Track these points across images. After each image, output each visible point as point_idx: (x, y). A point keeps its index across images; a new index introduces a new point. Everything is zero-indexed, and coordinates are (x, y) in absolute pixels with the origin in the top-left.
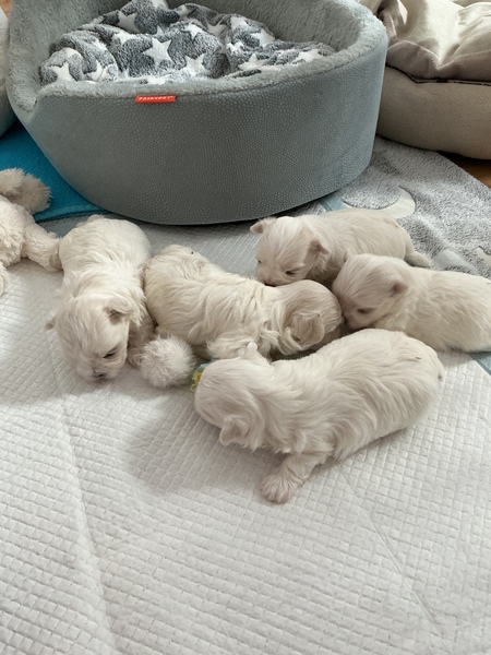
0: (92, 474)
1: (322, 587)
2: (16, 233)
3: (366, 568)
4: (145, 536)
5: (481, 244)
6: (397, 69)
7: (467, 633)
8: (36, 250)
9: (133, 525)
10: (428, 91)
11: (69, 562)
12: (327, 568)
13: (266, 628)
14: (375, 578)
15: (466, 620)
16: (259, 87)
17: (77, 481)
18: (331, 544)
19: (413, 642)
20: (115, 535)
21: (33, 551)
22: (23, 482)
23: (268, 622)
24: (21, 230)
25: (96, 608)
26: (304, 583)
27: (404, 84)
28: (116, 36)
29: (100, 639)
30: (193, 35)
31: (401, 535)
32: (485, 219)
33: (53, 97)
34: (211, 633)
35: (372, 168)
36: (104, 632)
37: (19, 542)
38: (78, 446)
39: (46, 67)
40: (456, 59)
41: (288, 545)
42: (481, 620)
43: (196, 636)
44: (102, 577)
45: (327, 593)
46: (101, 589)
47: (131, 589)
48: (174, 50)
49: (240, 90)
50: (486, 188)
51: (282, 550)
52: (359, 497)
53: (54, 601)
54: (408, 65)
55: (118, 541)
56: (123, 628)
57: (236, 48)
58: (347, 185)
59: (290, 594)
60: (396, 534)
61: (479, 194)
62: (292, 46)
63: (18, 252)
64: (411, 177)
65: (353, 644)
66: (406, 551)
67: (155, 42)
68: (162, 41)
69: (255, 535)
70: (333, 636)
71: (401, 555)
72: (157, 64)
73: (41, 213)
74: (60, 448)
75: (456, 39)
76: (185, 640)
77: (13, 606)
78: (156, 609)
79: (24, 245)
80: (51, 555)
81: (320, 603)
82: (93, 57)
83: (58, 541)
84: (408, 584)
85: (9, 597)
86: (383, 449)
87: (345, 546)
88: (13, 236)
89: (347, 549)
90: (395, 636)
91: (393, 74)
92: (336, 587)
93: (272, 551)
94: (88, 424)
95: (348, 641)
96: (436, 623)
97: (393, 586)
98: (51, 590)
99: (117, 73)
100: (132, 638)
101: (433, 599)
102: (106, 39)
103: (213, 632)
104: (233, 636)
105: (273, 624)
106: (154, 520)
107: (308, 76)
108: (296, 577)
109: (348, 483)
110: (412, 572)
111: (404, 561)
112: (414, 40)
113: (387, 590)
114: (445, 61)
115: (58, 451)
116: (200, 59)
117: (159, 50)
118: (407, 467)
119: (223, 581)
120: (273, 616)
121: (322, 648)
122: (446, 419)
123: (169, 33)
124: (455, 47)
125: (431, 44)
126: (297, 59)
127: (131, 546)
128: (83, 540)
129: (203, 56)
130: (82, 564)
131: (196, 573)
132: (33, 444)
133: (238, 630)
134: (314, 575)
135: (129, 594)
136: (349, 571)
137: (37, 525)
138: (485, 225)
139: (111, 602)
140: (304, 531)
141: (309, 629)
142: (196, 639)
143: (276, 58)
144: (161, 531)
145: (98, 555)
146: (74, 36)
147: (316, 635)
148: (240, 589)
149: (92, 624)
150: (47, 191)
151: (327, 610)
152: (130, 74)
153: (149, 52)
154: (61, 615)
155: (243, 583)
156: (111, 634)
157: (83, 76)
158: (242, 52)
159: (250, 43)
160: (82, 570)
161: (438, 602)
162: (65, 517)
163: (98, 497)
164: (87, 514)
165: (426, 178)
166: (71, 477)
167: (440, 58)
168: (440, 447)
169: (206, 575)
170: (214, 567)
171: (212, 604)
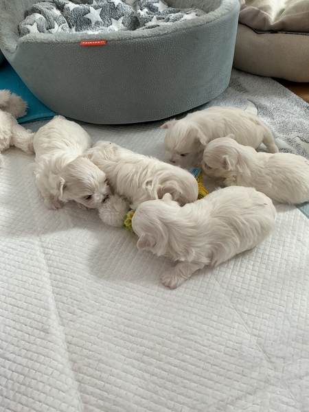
0: (58, 277)
1: (201, 342)
2: (7, 130)
3: (228, 330)
4: (92, 313)
5: (299, 135)
6: (245, 25)
7: (290, 368)
8: (19, 140)
9: (85, 307)
10: (265, 39)
11: (45, 329)
12: (204, 331)
13: (167, 367)
14: (234, 336)
15: (289, 360)
16: (159, 35)
17: (49, 281)
18: (206, 316)
19: (257, 374)
20: (73, 313)
21: (23, 323)
22: (16, 282)
23: (169, 363)
24: (10, 128)
25: (63, 357)
26: (190, 340)
27: (250, 35)
28: (66, 6)
29: (66, 375)
30: (116, 4)
31: (249, 311)
32: (301, 119)
33: (28, 43)
34: (134, 371)
35: (230, 89)
36: (68, 370)
37: (14, 319)
38: (49, 260)
39: (22, 25)
40: (283, 18)
41: (180, 317)
42: (299, 360)
43: (124, 372)
44: (66, 338)
45: (204, 346)
46: (65, 345)
47: (84, 345)
48: (104, 14)
49: (147, 37)
50: (302, 100)
51: (176, 320)
52: (223, 288)
53: (37, 353)
54: (252, 22)
55: (75, 316)
56: (79, 368)
57: (143, 13)
58: (215, 99)
59: (181, 346)
60: (247, 310)
61: (297, 104)
62: (179, 11)
63: (8, 142)
64: (255, 93)
65: (221, 375)
66: (253, 320)
67: (92, 9)
68: (96, 9)
69: (159, 312)
70: (208, 371)
71: (250, 322)
72: (93, 23)
73: (21, 118)
74: (38, 261)
75: (283, 6)
76: (118, 375)
77: (12, 356)
78: (100, 357)
79: (12, 138)
80: (34, 326)
81: (200, 351)
82: (52, 19)
83: (38, 317)
84: (254, 340)
85: (8, 351)
86: (238, 260)
87: (215, 318)
88: (5, 132)
89: (216, 320)
90: (246, 370)
91: (244, 29)
92: (210, 342)
93: (170, 321)
94: (55, 247)
95: (218, 374)
96: (271, 362)
97: (245, 341)
98: (35, 346)
99: (68, 29)
100: (85, 374)
101: (269, 349)
102: (61, 7)
103: (135, 370)
104: (147, 372)
105: (171, 364)
106: (97, 304)
107: (190, 28)
108: (185, 336)
109: (217, 280)
110: (257, 332)
111: (252, 326)
112: (256, 6)
113: (241, 344)
114: (276, 20)
115: (37, 264)
116: (121, 20)
117: (94, 15)
118: (253, 270)
119: (141, 340)
120: (171, 360)
121: (202, 379)
122: (276, 241)
123: (100, 4)
124: (282, 11)
125: (267, 8)
126: (182, 19)
127: (83, 319)
128: (54, 316)
129: (122, 18)
130: (53, 331)
131: (124, 335)
132: (21, 260)
133: (150, 368)
134: (196, 335)
135: (83, 348)
136: (218, 332)
137: (25, 308)
138: (301, 123)
139: (72, 353)
140: (190, 309)
141: (193, 367)
142: (124, 374)
143: (169, 19)
144: (102, 310)
145: (63, 325)
146: (40, 6)
147: (198, 370)
148: (151, 344)
149: (60, 366)
150: (25, 104)
151: (204, 355)
152: (76, 30)
153: (88, 16)
154: (41, 361)
155: (152, 340)
156: (72, 372)
157: (46, 31)
158: (147, 15)
159: (152, 9)
160: (53, 334)
161: (273, 350)
162: (43, 302)
163: (62, 290)
164: (56, 301)
165: (264, 94)
166: (45, 279)
167: (273, 17)
168: (273, 258)
169: (130, 337)
170: (134, 331)
171: (134, 354)
